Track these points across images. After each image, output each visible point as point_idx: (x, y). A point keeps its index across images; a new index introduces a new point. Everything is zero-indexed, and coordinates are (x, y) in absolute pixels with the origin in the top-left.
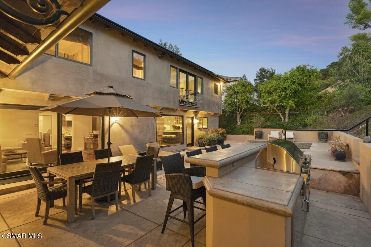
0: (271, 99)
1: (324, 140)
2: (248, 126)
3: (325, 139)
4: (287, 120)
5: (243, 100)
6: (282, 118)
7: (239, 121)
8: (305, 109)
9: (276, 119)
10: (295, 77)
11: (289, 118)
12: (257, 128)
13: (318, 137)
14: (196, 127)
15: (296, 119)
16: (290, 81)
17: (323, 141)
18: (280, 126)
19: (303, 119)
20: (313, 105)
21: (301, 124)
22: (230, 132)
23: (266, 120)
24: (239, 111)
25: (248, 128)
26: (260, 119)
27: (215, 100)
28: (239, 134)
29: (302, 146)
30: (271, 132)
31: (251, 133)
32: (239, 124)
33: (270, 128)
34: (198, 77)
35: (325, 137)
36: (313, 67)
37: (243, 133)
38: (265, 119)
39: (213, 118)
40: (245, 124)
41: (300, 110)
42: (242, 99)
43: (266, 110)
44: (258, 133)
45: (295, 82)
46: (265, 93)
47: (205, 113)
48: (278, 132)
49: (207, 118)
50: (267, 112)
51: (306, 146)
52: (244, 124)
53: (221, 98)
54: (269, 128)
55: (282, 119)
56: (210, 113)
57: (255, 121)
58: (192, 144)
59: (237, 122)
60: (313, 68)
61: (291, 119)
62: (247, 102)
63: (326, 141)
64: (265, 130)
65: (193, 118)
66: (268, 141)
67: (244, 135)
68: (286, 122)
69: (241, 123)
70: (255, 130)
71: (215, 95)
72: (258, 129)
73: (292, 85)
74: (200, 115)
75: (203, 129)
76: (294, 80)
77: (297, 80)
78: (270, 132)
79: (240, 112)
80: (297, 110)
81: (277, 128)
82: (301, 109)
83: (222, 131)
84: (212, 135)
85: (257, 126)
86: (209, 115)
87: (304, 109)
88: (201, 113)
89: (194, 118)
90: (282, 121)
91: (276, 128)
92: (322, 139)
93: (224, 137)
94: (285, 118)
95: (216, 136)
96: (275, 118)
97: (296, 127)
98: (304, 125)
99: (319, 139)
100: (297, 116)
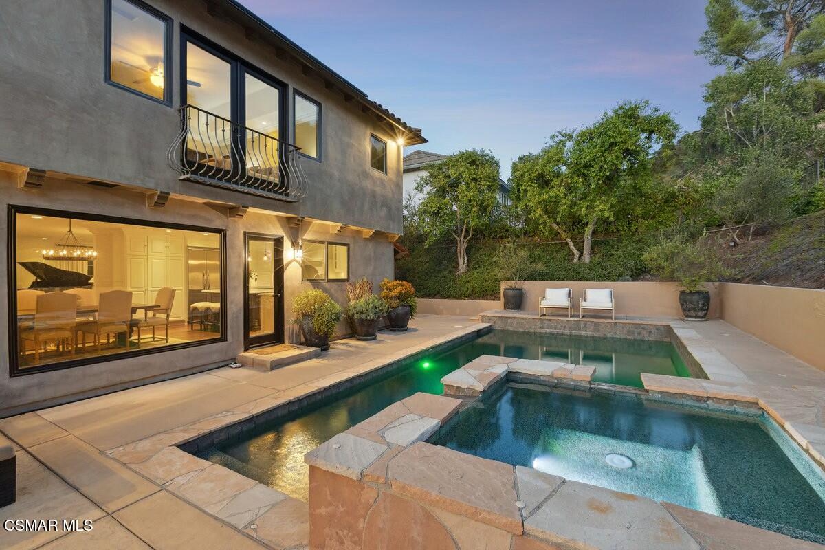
0: (546, 196)
1: (701, 314)
2: (486, 273)
3: (702, 310)
4: (587, 258)
5: (470, 201)
6: (575, 251)
7: (464, 261)
8: (633, 230)
9: (559, 256)
10: (614, 132)
11: (593, 253)
12: (508, 280)
13: (682, 305)
14: (293, 273)
15: (612, 255)
16: (599, 141)
17: (695, 317)
18: (572, 274)
19: (631, 255)
20: (653, 218)
21: (626, 268)
22: (438, 292)
23: (534, 259)
24: (463, 235)
25: (486, 281)
26: (515, 253)
27: (378, 190)
28: (459, 297)
29: (639, 334)
30: (547, 289)
31: (492, 294)
32: (462, 271)
33: (543, 280)
34: (296, 92)
35: (703, 304)
36: (657, 111)
37: (474, 294)
38: (531, 255)
39: (371, 245)
40: (480, 270)
41: (618, 231)
42: (469, 197)
43: (532, 234)
44: (511, 293)
45: (612, 145)
46: (530, 183)
47: (333, 226)
48: (567, 290)
49: (346, 248)
50: (536, 238)
51: (650, 332)
52: (476, 268)
53: (399, 186)
54: (540, 280)
55: (573, 254)
56: (358, 232)
57: (502, 260)
58: (277, 338)
59: (457, 264)
60: (657, 114)
61: (598, 256)
62: (483, 209)
63: (704, 317)
64: (529, 286)
65: (278, 242)
66: (539, 317)
67: (475, 299)
68: (584, 264)
69: (468, 266)
70: (504, 286)
71: (377, 173)
72: (512, 283)
73: (606, 154)
74: (316, 232)
75: (329, 281)
76: (612, 140)
77: (618, 138)
78: (544, 292)
79: (465, 238)
80: (613, 232)
81: (563, 280)
82: (621, 228)
83: (399, 289)
84: (362, 301)
85: (508, 275)
86: (354, 238)
87: (630, 230)
88: (318, 227)
89: (287, 243)
90: (575, 260)
91: (559, 280)
92: (695, 311)
93: (408, 308)
94: (581, 254)
95: (371, 306)
96: (557, 251)
97: (614, 277)
98: (634, 270)
99: (684, 310)
100: (613, 247)
